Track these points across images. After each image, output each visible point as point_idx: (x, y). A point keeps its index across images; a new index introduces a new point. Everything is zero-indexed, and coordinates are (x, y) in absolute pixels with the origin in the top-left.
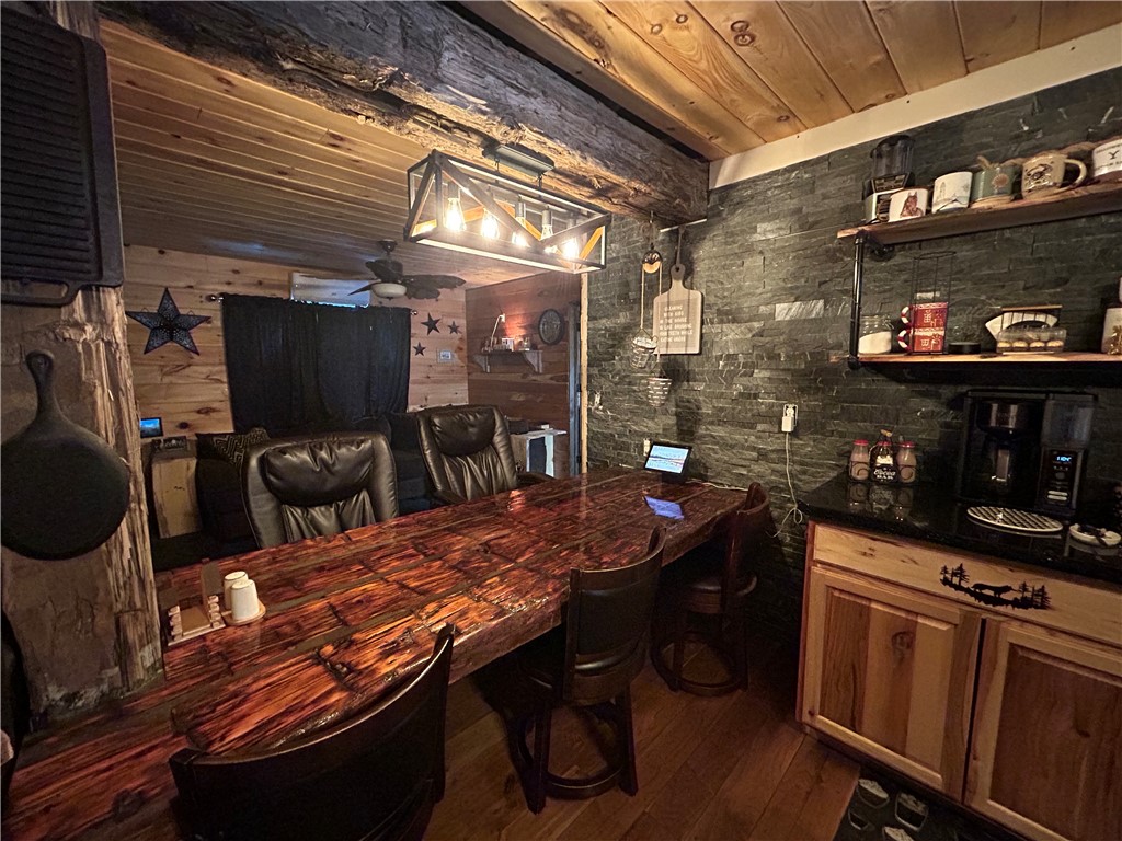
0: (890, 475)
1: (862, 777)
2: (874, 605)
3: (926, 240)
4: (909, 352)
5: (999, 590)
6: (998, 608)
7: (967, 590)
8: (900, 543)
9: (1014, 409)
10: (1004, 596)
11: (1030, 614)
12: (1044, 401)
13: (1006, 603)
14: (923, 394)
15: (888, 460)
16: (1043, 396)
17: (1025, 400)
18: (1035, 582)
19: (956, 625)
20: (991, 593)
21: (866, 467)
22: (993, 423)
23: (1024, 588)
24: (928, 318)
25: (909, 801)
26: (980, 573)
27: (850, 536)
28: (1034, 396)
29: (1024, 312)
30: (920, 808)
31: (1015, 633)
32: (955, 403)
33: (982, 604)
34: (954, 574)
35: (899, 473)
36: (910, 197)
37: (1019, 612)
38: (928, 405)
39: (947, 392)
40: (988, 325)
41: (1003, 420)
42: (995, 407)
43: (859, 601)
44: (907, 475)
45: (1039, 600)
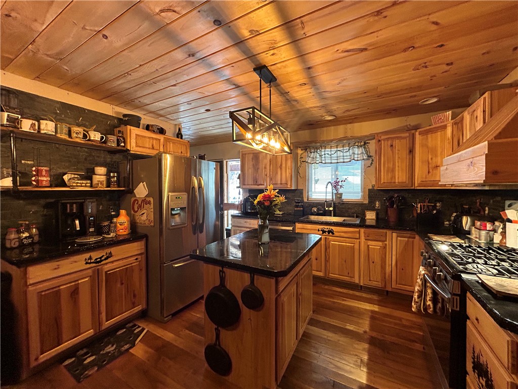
0: (30, 241)
1: (62, 363)
2: (61, 287)
3: (25, 139)
4: (37, 186)
5: (101, 258)
6: (102, 263)
7: (93, 263)
8: (68, 258)
9: (74, 205)
10: (102, 259)
11: (110, 260)
12: (84, 202)
13: (103, 260)
14: (33, 204)
15: (26, 234)
16: (84, 200)
17: (78, 202)
18: (108, 251)
19: (91, 276)
20: (99, 260)
21: (17, 240)
22: (68, 211)
23: (107, 254)
24: (44, 173)
25: (81, 352)
26: (95, 255)
27: (47, 265)
28: (81, 201)
29: (74, 174)
30: (85, 350)
31: (106, 268)
32: (46, 206)
33: (97, 264)
34: (89, 259)
35: (33, 238)
36: (33, 123)
37: (107, 261)
38: (34, 209)
39: (43, 202)
40: (64, 177)
41: (72, 209)
42: (68, 205)
43: (55, 290)
44: (36, 239)
45: (110, 255)
